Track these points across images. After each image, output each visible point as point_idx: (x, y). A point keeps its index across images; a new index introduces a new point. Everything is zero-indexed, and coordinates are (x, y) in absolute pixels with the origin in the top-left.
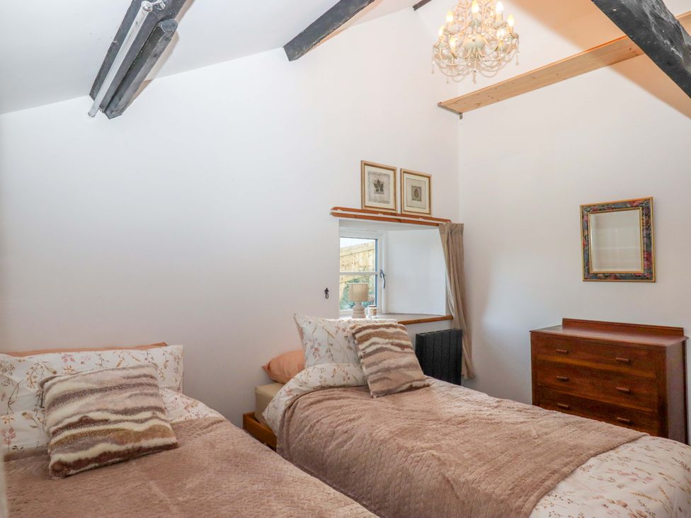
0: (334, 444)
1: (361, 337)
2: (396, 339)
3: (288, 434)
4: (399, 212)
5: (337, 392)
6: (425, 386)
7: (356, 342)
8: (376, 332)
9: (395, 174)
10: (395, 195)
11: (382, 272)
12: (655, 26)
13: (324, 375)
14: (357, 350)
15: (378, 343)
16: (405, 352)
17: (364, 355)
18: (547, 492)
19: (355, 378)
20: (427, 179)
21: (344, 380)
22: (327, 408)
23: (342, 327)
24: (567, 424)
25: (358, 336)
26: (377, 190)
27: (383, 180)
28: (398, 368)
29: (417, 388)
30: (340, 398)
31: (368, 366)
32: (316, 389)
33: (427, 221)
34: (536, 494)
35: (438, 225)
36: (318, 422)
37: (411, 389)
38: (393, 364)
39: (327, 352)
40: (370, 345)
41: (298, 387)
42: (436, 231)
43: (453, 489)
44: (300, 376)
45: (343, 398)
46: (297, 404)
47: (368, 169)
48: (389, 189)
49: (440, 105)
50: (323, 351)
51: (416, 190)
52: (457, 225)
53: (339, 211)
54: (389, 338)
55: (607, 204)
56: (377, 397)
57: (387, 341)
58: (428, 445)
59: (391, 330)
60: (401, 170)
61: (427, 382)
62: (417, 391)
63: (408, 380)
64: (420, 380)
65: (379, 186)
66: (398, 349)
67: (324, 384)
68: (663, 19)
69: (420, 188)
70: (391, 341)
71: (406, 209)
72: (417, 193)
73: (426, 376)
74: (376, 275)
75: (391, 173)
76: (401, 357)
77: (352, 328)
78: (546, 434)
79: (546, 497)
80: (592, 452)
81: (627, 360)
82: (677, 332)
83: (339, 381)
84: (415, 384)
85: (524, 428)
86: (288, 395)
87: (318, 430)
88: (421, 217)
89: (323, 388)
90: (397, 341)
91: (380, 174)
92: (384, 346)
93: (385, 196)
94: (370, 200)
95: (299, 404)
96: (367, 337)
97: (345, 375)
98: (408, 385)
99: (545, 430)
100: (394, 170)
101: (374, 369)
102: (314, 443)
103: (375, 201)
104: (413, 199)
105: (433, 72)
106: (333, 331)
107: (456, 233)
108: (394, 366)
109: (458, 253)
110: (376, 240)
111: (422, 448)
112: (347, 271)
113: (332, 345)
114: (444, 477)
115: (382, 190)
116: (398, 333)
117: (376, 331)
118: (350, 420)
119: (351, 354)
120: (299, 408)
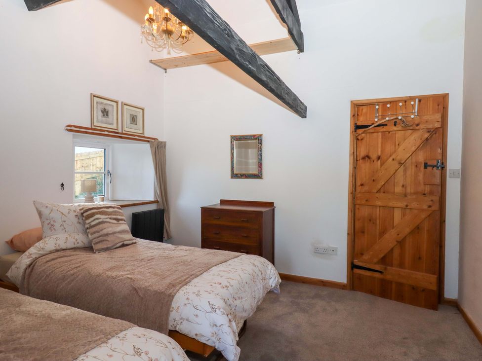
0: (64, 284)
1: (87, 215)
2: (114, 215)
3: (28, 283)
4: (120, 131)
5: (68, 253)
6: (133, 243)
7: (84, 218)
8: (99, 212)
9: (117, 105)
10: (117, 119)
11: (109, 172)
12: (239, 55)
13: (58, 242)
14: (84, 224)
15: (100, 219)
16: (120, 224)
17: (90, 227)
18: (186, 284)
19: (83, 242)
20: (141, 111)
21: (74, 244)
22: (59, 263)
23: (73, 209)
24: (208, 254)
25: (85, 215)
26: (104, 115)
27: (108, 108)
28: (114, 233)
29: (127, 245)
30: (70, 256)
31: (92, 234)
32: (51, 252)
33: (141, 138)
34: (180, 285)
35: (149, 141)
36: (52, 272)
37: (123, 246)
38: (111, 231)
39: (61, 226)
40: (94, 220)
41: (37, 252)
42: (148, 145)
43: (137, 292)
44: (40, 244)
45: (73, 255)
46: (36, 263)
47: (96, 99)
48: (113, 115)
49: (151, 61)
50: (57, 225)
51: (133, 117)
52: (161, 142)
53: (72, 128)
54: (108, 215)
55: (243, 136)
56: (99, 253)
57: (107, 216)
58: (125, 273)
59: (110, 210)
60: (122, 102)
61: (134, 241)
62: (127, 247)
63: (121, 240)
64: (130, 240)
65: (105, 113)
66: (115, 221)
67: (58, 248)
68: (244, 51)
69: (136, 116)
70: (110, 217)
71: (126, 129)
72: (134, 119)
73: (134, 238)
74: (105, 174)
75: (115, 104)
76: (116, 226)
77: (81, 210)
78: (196, 259)
79: (185, 286)
80: (214, 264)
81: (246, 220)
82: (271, 204)
83: (70, 245)
84: (126, 243)
85: (185, 258)
86: (29, 258)
87: (52, 277)
88: (138, 136)
89: (57, 251)
90: (114, 217)
91: (106, 104)
92: (105, 220)
93: (110, 119)
94: (98, 121)
95: (37, 263)
96: (92, 215)
97: (75, 241)
98: (121, 243)
99: (196, 258)
100: (117, 102)
101: (96, 235)
102: (49, 286)
103: (102, 122)
104: (131, 123)
105: (142, 43)
106: (65, 211)
107: (161, 147)
108: (111, 232)
109: (162, 160)
110: (105, 149)
111: (122, 275)
112: (86, 171)
113: (65, 221)
114: (133, 288)
115: (107, 115)
116: (115, 211)
117: (100, 210)
118: (76, 268)
119: (79, 227)
120: (38, 266)
